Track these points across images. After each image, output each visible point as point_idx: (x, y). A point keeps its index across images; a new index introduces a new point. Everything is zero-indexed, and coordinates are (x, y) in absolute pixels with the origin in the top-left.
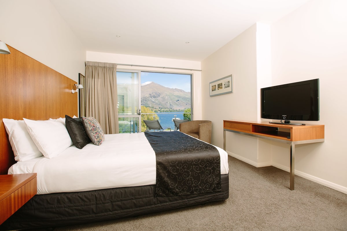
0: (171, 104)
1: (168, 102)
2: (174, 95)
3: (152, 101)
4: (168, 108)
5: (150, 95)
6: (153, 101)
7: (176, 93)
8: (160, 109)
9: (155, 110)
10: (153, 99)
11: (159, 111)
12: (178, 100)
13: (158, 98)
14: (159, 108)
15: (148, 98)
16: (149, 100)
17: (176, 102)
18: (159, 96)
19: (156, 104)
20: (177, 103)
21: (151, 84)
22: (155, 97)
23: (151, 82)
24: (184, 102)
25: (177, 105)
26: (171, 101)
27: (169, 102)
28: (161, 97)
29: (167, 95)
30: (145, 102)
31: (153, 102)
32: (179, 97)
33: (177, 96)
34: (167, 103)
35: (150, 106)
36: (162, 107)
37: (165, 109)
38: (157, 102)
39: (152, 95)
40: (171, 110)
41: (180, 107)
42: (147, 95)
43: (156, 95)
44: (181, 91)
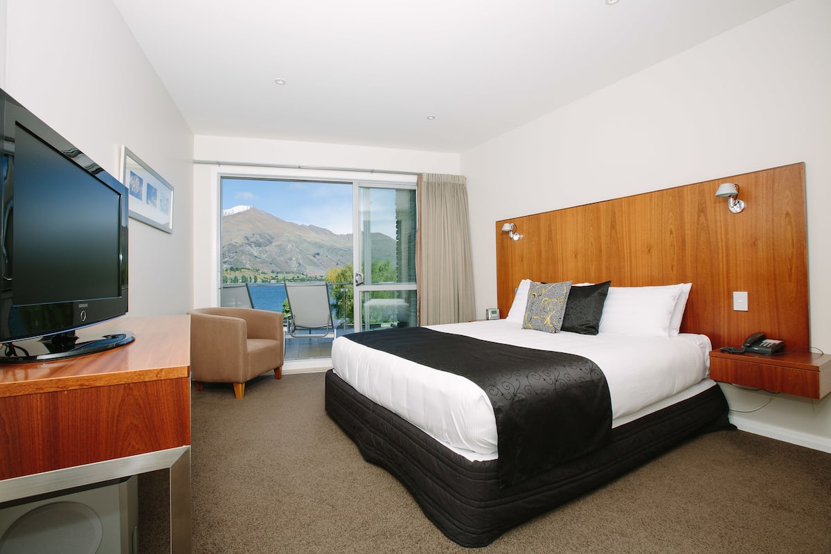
0: (301, 262)
1: (294, 259)
2: (308, 240)
3: (251, 255)
4: (293, 272)
5: (247, 239)
6: (256, 254)
7: (313, 237)
8: (275, 274)
9: (263, 276)
10: (255, 251)
11: (274, 279)
12: (316, 252)
13: (267, 248)
14: (273, 272)
15: (241, 246)
16: (243, 252)
17: (312, 258)
18: (271, 243)
19: (262, 263)
20: (315, 260)
21: (247, 211)
22: (258, 245)
23: (249, 208)
24: (330, 259)
25: (315, 264)
26: (300, 256)
27: (297, 259)
28: (275, 246)
29: (289, 241)
30: (232, 258)
31: (256, 257)
32: (321, 246)
33: (314, 244)
34: (291, 259)
35: (248, 266)
36: (279, 270)
37: (286, 275)
38: (264, 256)
39: (252, 240)
40: (301, 277)
41: (321, 269)
42: (239, 240)
43: (261, 241)
44: (324, 231)
